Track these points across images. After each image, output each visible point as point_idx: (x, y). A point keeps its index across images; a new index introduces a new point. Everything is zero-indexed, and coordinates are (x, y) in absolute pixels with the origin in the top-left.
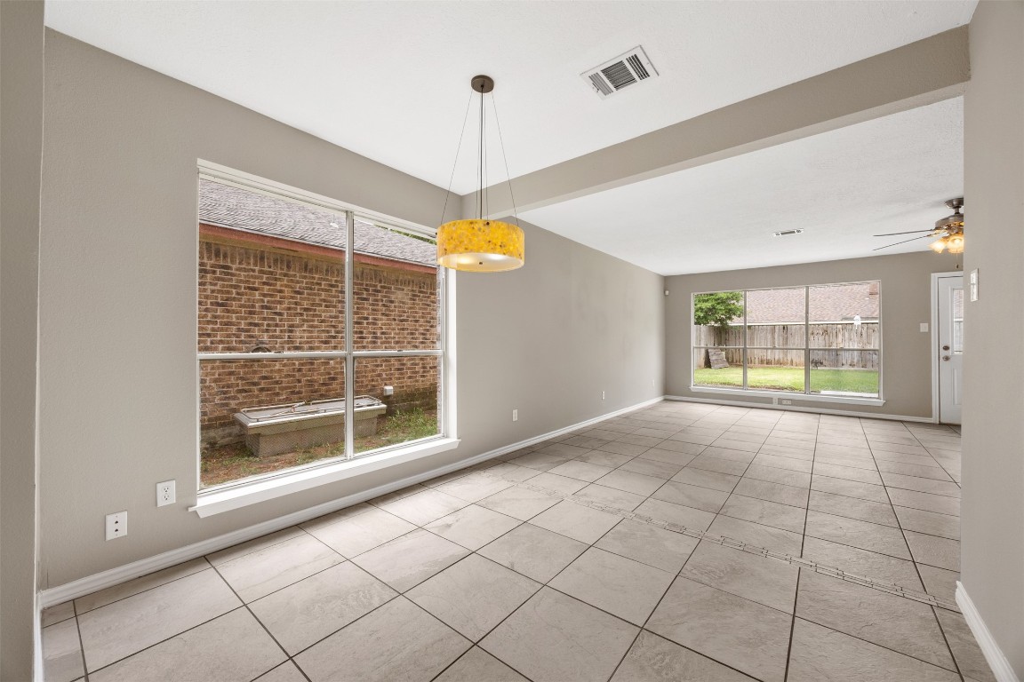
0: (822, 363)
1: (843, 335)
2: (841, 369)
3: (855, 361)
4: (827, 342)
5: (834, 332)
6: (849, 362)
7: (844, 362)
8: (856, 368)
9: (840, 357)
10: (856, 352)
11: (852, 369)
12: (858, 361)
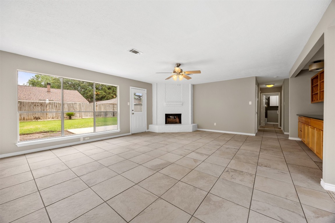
0: (40, 118)
1: (49, 106)
2: (48, 120)
3: (54, 116)
4: (42, 109)
5: (45, 105)
6: (52, 117)
7: (50, 117)
8: (54, 119)
9: (48, 115)
10: (54, 113)
11: (53, 119)
12: (55, 116)
